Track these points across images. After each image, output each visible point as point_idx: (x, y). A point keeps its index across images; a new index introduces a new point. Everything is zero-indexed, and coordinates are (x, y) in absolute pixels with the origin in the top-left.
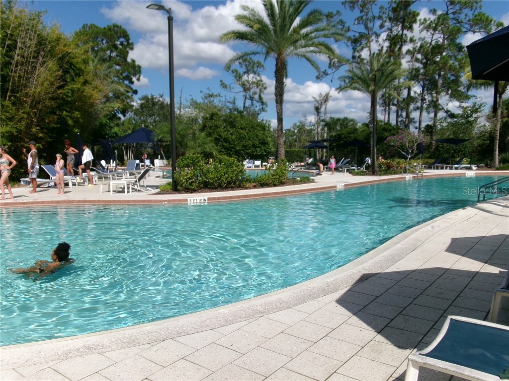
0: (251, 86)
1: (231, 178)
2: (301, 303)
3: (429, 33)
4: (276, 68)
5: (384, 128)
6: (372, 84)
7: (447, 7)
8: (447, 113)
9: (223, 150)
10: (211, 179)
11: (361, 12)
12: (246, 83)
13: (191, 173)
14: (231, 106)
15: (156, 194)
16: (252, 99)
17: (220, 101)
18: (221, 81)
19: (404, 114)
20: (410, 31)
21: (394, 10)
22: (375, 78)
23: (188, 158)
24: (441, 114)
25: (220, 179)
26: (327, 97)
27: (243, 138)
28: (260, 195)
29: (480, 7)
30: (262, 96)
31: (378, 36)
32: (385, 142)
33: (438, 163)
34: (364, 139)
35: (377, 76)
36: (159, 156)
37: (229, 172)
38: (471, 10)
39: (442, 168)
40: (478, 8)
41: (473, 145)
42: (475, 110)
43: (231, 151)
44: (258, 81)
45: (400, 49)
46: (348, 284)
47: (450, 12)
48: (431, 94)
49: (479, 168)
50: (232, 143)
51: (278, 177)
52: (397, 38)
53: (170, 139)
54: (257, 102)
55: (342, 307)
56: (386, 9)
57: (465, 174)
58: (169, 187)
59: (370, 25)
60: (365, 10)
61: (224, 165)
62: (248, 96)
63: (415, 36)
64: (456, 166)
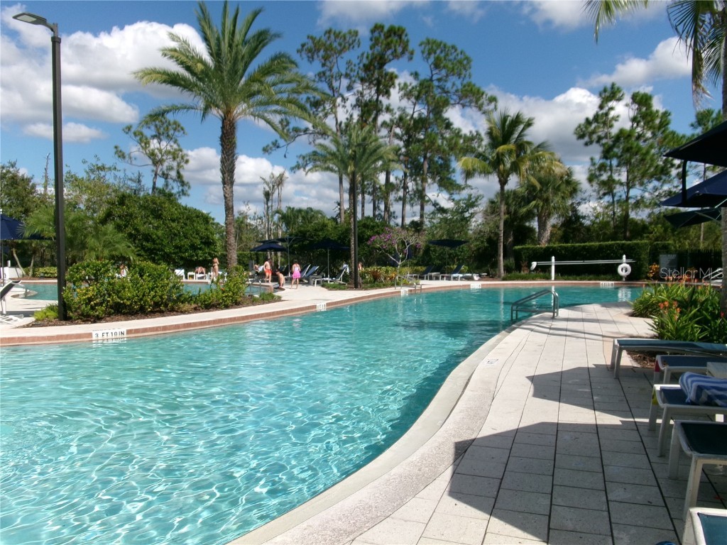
0: (164, 158)
1: (161, 297)
2: (400, 506)
3: (410, 102)
4: (223, 132)
5: (365, 224)
6: (352, 163)
7: (432, 71)
8: (435, 207)
9: (143, 253)
10: (127, 300)
11: (324, 65)
12: (156, 151)
13: (93, 290)
14: (134, 185)
15: (28, 326)
16: (165, 176)
17: (115, 177)
18: (116, 147)
19: (382, 207)
20: (385, 97)
21: (367, 68)
22: (355, 155)
23: (88, 266)
24: (429, 208)
25: (141, 299)
26: (281, 179)
27: (175, 235)
28: (209, 322)
29: (470, 76)
30: (182, 173)
31: (344, 100)
32: (369, 243)
33: (432, 272)
34: (339, 238)
35: (357, 151)
36: (9, 262)
37: (157, 287)
38: (459, 78)
39: (437, 278)
40: (467, 76)
41: (470, 248)
42: (471, 203)
43: (156, 254)
44: (176, 150)
45: (375, 119)
46: (446, 463)
47: (435, 77)
48: (415, 180)
49: (481, 278)
50: (158, 242)
51: (230, 294)
52: (371, 105)
53: (55, 234)
54: (174, 181)
55: (465, 505)
56: (355, 65)
57: (469, 285)
58: (52, 314)
59: (335, 84)
60: (328, 64)
61: (149, 276)
62: (159, 172)
63: (392, 104)
64: (454, 275)
